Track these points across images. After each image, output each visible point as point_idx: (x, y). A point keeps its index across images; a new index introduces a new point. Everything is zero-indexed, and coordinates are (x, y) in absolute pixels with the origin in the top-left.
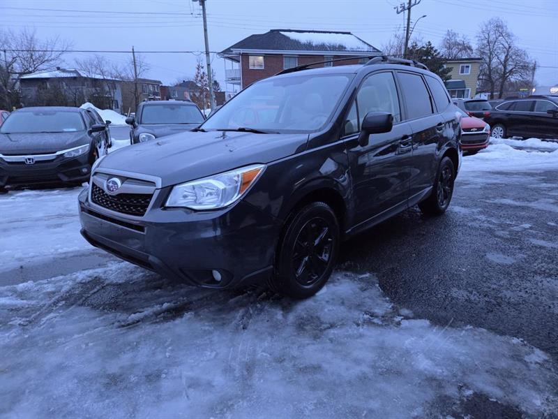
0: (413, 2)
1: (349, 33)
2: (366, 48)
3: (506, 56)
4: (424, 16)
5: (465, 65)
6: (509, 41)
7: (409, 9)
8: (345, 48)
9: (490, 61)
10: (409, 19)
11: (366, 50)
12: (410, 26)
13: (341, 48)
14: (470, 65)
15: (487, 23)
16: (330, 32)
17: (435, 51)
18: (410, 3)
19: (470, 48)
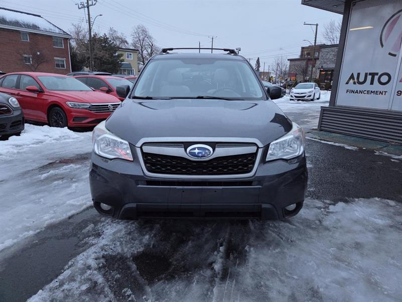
0: (90, 3)
1: (39, 16)
2: (57, 31)
3: (152, 50)
4: (101, 15)
5: (129, 53)
6: (152, 41)
7: (88, 7)
8: (39, 28)
9: (142, 52)
10: (89, 15)
11: (58, 32)
12: (91, 20)
13: (35, 27)
14: (132, 53)
15: (136, 27)
16: (22, 12)
17: (110, 41)
18: (88, 3)
19: (126, 42)
